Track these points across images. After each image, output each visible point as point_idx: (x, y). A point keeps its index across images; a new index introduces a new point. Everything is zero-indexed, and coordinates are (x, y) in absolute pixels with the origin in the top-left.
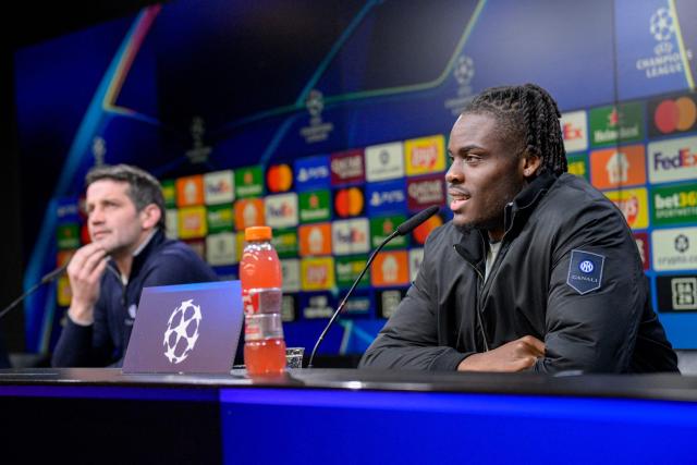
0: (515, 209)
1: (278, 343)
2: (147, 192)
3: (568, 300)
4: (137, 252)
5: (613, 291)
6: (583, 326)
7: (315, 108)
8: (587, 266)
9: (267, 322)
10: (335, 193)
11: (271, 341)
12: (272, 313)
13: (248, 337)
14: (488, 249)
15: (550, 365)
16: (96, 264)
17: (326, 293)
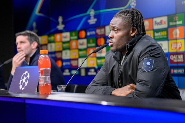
0: (129, 46)
1: (49, 85)
2: (33, 39)
3: (142, 73)
4: (31, 56)
5: (156, 71)
6: (146, 81)
7: (92, 14)
8: (149, 63)
9: (45, 79)
10: (97, 39)
11: (47, 84)
12: (47, 76)
13: (40, 83)
14: (122, 57)
15: (136, 93)
16: (22, 59)
17: (94, 68)
